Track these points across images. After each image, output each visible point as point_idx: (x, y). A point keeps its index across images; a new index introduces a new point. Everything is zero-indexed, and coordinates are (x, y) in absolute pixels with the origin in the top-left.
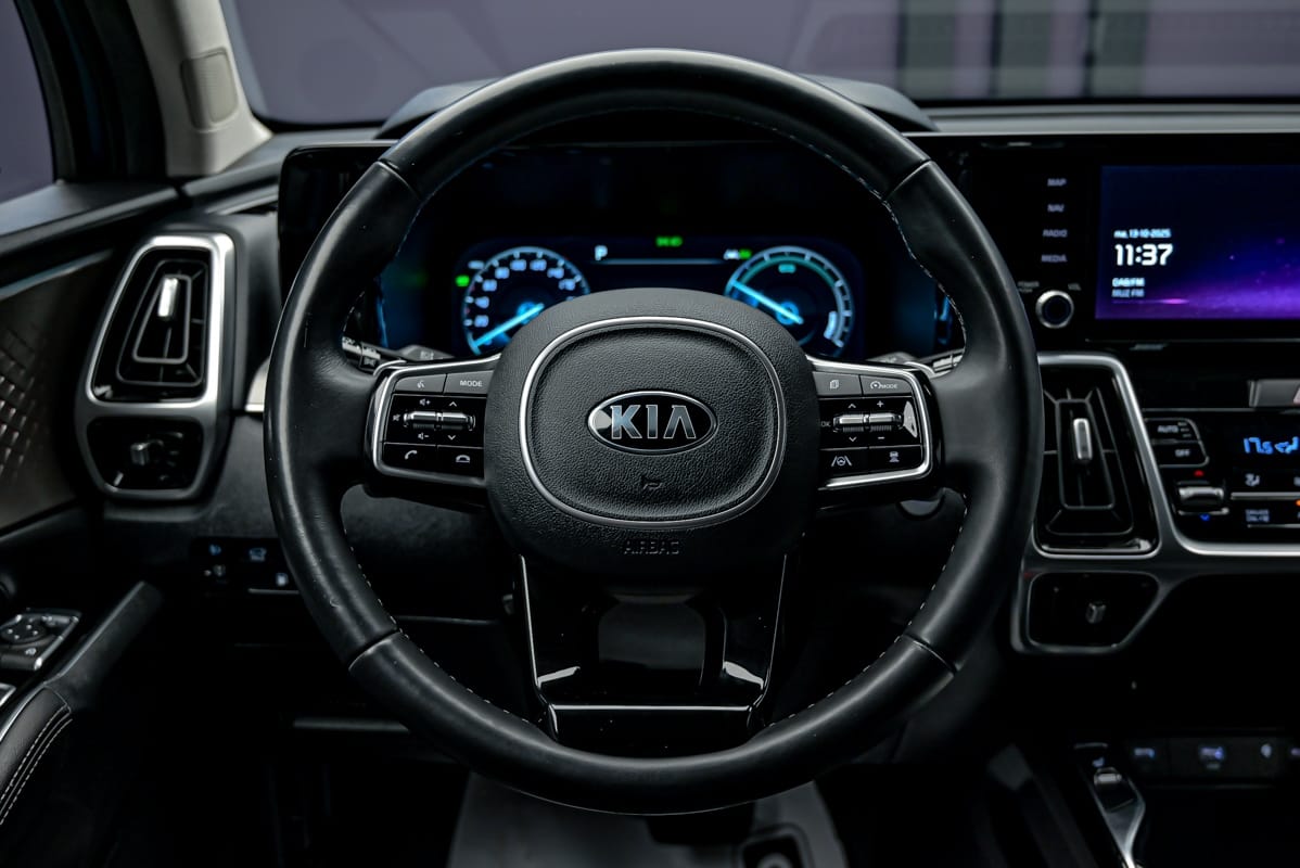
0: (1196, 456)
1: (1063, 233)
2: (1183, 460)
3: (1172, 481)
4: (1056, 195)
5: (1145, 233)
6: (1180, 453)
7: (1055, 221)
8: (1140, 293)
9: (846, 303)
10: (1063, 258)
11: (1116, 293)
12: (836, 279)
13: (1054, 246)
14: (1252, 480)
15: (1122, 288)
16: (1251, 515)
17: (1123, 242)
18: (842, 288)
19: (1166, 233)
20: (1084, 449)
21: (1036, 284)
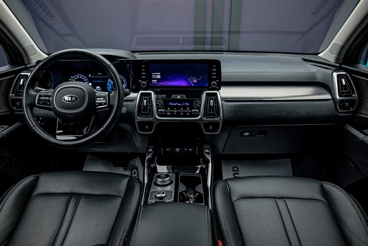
0: (162, 105)
1: (145, 73)
2: (160, 106)
3: (158, 109)
4: (143, 68)
5: (156, 74)
6: (160, 105)
7: (144, 72)
8: (156, 82)
9: (126, 83)
10: (145, 77)
11: (153, 82)
12: (124, 80)
13: (144, 75)
14: (169, 109)
15: (154, 81)
16: (168, 114)
17: (153, 75)
18: (125, 81)
19: (159, 74)
20: (145, 104)
21: (141, 81)
